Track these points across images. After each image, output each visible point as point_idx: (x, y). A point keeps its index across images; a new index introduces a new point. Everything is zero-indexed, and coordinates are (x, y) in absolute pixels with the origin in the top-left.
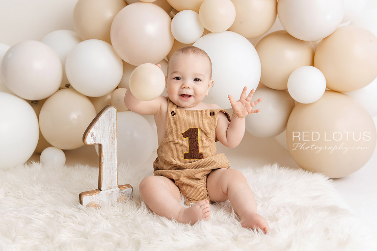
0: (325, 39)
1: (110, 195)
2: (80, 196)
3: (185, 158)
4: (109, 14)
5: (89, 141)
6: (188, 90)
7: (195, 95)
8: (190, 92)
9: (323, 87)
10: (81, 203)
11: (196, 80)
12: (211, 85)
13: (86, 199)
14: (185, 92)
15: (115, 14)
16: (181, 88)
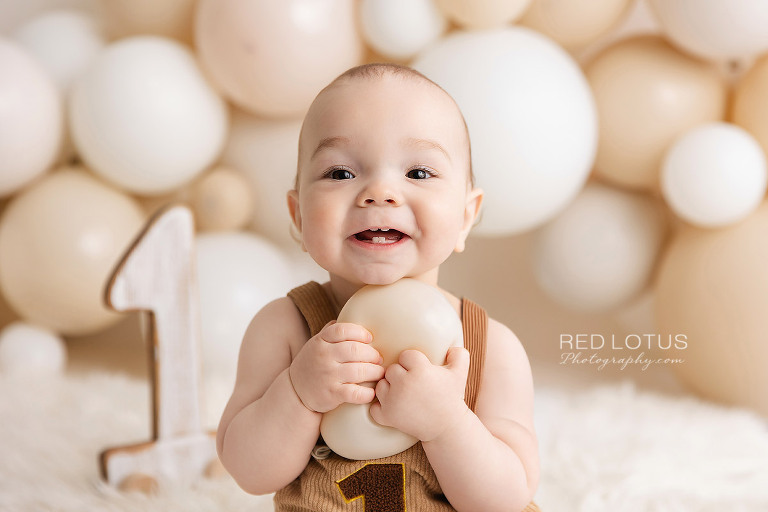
1: (184, 454)
2: (103, 458)
5: (121, 299)
6: (390, 209)
7: (418, 234)
8: (401, 219)
10: (104, 474)
11: (414, 174)
12: (471, 209)
13: (118, 465)
14: (377, 218)
16: (356, 206)
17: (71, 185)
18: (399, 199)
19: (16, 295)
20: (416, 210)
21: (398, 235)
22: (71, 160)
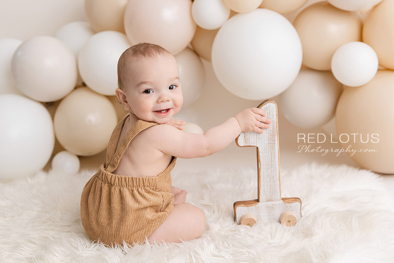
4: (123, 1)
5: (241, 143)
15: (129, 1)
16: (157, 102)
17: (82, 95)
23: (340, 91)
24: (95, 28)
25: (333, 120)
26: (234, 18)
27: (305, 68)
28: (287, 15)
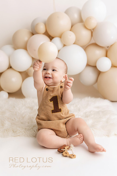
0: (111, 46)
3: (52, 113)
4: (26, 39)
7: (53, 78)
8: (50, 76)
9: (110, 65)
11: (53, 70)
14: (47, 75)
15: (29, 39)
16: (45, 74)
17: (10, 71)
18: (50, 73)
19: (2, 87)
20: (52, 75)
21: (50, 78)
22: (10, 67)
23: (99, 73)
24: (16, 48)
25: (96, 84)
26: (65, 47)
27: (88, 65)
28: (82, 47)
